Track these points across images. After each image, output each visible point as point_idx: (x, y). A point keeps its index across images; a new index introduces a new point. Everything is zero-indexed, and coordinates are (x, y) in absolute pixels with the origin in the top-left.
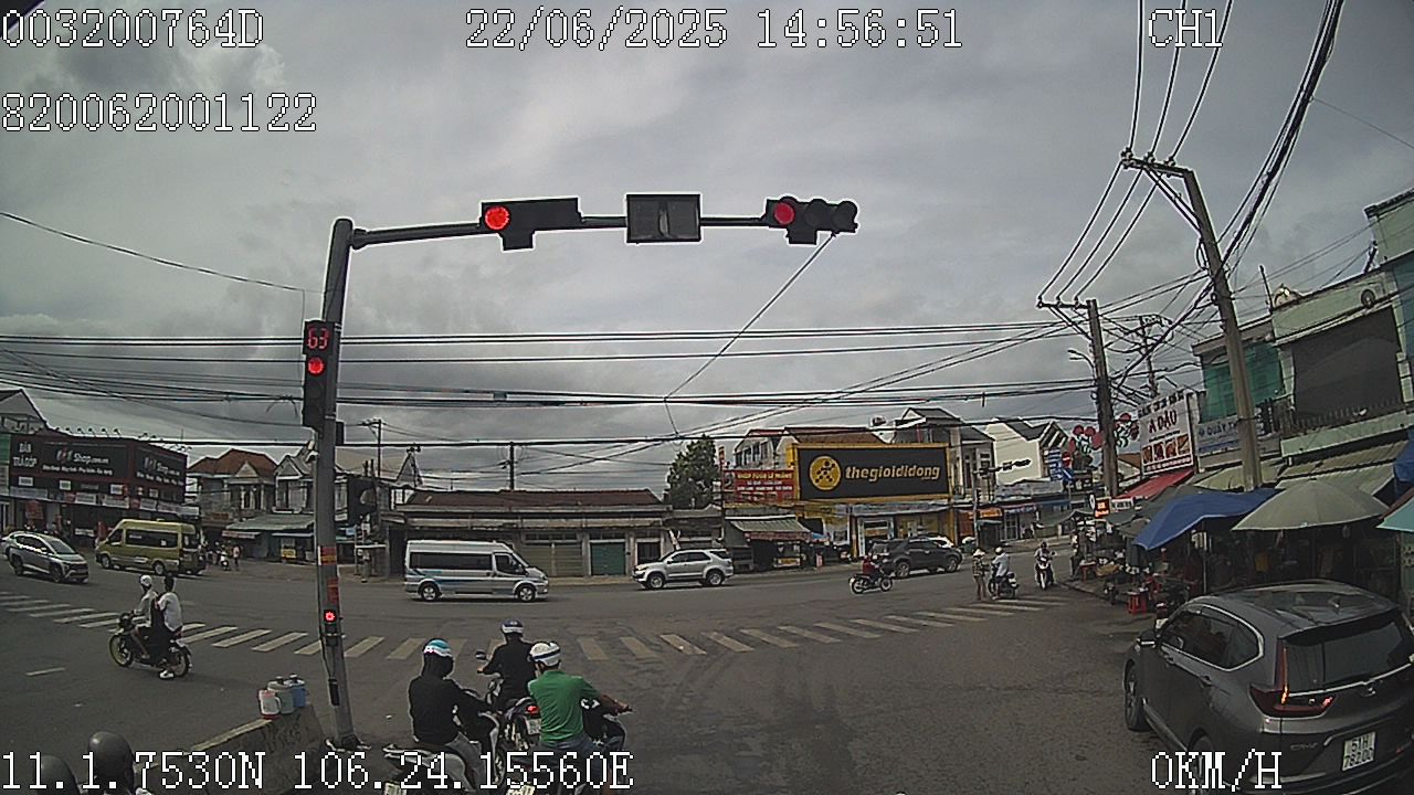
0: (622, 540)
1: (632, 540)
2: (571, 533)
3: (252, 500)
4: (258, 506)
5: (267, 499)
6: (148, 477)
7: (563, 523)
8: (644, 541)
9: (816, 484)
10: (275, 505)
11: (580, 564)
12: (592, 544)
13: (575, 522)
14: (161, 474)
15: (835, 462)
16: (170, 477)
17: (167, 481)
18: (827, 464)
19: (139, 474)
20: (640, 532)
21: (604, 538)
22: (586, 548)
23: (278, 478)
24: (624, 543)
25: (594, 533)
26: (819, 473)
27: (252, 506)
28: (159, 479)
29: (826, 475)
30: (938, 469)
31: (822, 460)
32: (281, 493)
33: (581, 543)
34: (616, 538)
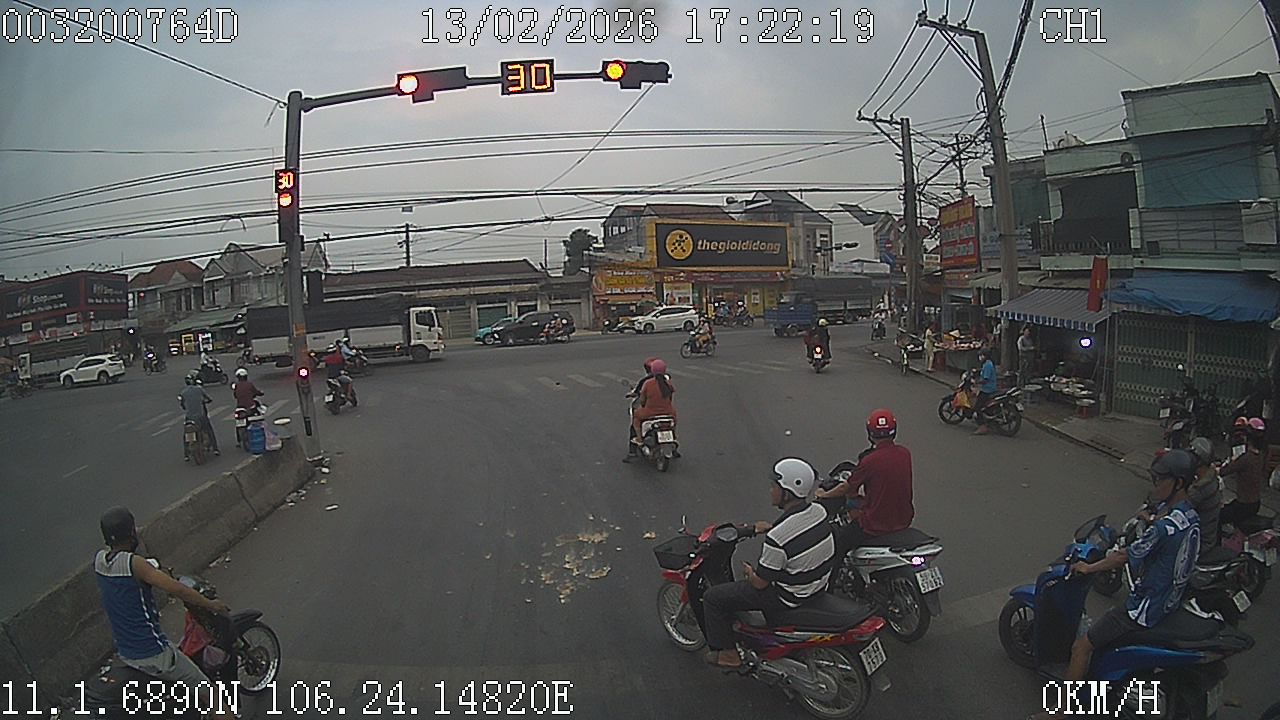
0: (505, 304)
1: (513, 303)
2: (461, 301)
3: (183, 304)
4: (189, 308)
5: (196, 302)
6: (97, 301)
7: (454, 292)
8: (524, 304)
9: (671, 254)
10: (203, 304)
11: (469, 326)
12: (479, 309)
13: (465, 291)
14: (108, 296)
15: (688, 236)
16: (115, 296)
17: (112, 301)
18: (681, 237)
19: (91, 301)
20: (520, 297)
21: (489, 303)
22: (474, 312)
23: (205, 280)
24: (506, 307)
25: (480, 299)
26: (674, 244)
27: (184, 309)
28: (106, 301)
29: (680, 247)
30: (779, 245)
31: (677, 234)
32: (208, 292)
33: (469, 308)
34: (500, 302)
